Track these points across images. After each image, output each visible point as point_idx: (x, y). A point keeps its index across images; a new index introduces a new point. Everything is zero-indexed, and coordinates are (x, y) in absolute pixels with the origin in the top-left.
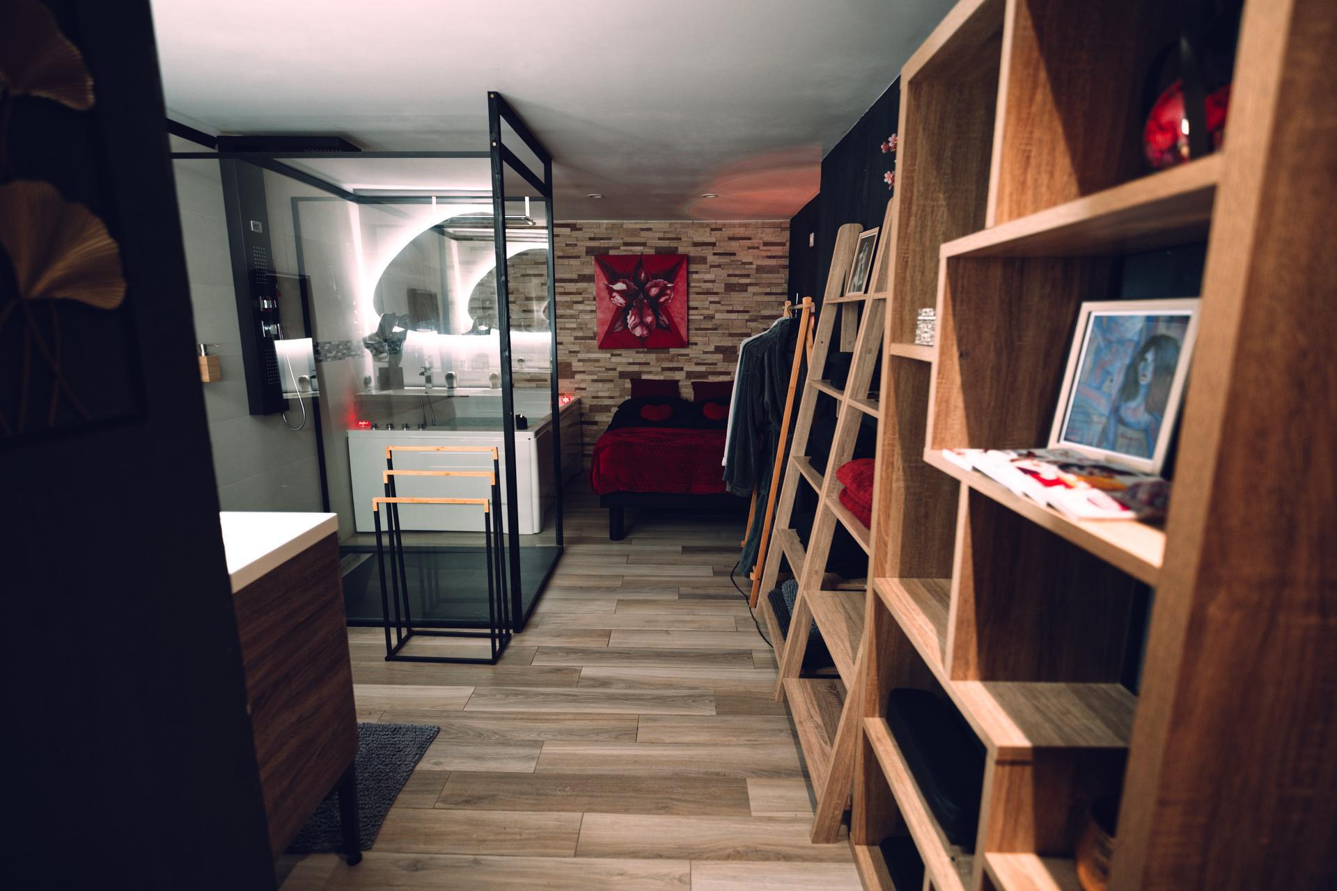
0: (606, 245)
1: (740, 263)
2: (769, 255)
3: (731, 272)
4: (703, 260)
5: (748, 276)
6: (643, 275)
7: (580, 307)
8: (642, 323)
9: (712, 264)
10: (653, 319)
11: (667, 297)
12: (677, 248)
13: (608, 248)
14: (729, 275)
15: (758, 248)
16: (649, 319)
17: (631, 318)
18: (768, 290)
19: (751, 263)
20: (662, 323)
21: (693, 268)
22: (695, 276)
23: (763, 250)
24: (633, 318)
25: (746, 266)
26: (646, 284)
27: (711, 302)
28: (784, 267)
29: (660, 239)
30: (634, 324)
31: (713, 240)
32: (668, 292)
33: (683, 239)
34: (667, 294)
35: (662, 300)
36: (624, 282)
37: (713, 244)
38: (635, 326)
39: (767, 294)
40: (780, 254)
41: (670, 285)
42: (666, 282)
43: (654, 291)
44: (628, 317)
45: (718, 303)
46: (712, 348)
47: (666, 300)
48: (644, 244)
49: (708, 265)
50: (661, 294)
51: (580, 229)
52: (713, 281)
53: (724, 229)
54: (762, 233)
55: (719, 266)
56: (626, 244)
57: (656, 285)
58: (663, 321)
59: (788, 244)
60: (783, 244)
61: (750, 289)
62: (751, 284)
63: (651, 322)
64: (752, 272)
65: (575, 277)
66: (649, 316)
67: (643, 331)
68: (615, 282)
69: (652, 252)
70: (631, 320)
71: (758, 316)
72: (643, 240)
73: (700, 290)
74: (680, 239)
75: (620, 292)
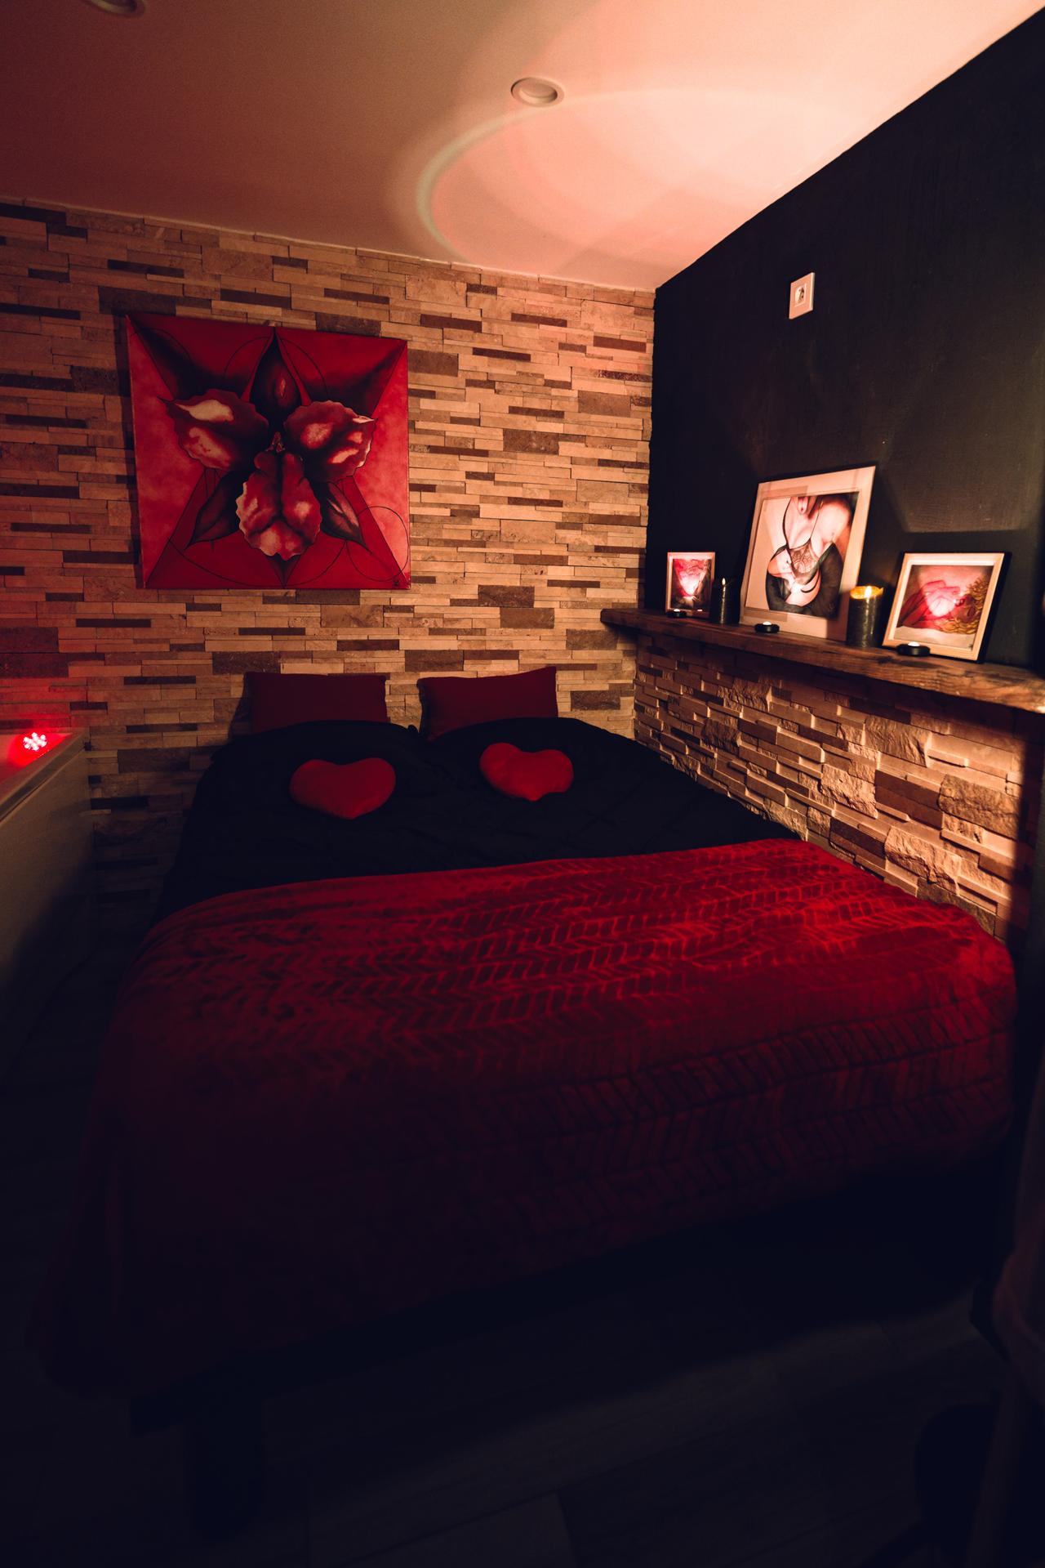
0: (167, 292)
1: (540, 381)
2: (610, 369)
3: (518, 402)
4: (449, 365)
5: (558, 415)
6: (283, 384)
7: (85, 465)
8: (281, 520)
9: (471, 376)
10: (312, 510)
11: (353, 452)
12: (378, 324)
13: (173, 301)
14: (514, 410)
15: (583, 349)
16: (303, 509)
17: (246, 504)
18: (606, 454)
19: (567, 385)
20: (339, 521)
21: (418, 380)
22: (426, 404)
23: (593, 356)
24: (254, 505)
25: (554, 392)
26: (292, 411)
27: (471, 475)
28: (641, 402)
29: (329, 293)
30: (258, 521)
31: (472, 315)
32: (357, 438)
33: (391, 302)
34: (353, 445)
35: (340, 458)
36: (223, 402)
37: (475, 326)
38: (259, 528)
39: (603, 463)
40: (634, 370)
41: (361, 420)
42: (349, 410)
43: (317, 433)
44: (240, 501)
45: (489, 477)
46: (471, 593)
47: (350, 459)
48: (284, 303)
49: (461, 379)
50: (340, 439)
51: (81, 232)
52: (477, 422)
53: (500, 291)
54: (592, 313)
55: (489, 384)
56: (229, 295)
57: (321, 418)
58: (344, 516)
59: (650, 347)
60: (639, 347)
61: (565, 448)
62: (566, 437)
63: (308, 517)
64: (571, 407)
65: (62, 372)
66: (302, 500)
67: (283, 541)
68: (199, 395)
69: (309, 324)
70: (246, 508)
71: (582, 516)
72: (282, 291)
73: (439, 442)
74: (386, 300)
75: (214, 428)
